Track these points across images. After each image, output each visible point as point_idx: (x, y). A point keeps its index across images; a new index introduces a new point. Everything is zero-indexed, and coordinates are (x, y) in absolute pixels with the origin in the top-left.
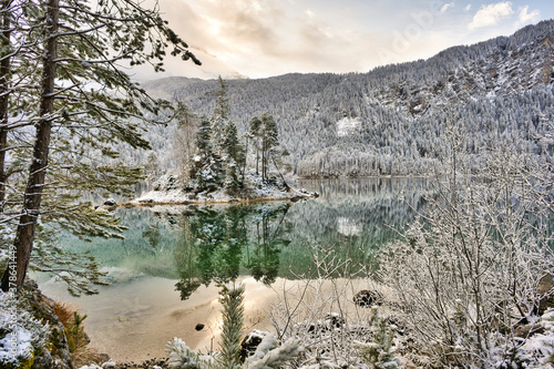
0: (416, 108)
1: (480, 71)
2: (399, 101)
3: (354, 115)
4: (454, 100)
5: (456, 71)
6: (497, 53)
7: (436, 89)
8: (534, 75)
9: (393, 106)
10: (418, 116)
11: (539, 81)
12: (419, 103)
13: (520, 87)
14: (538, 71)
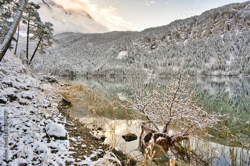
0: (153, 47)
1: (184, 31)
2: (147, 44)
3: (126, 50)
4: (168, 44)
5: (172, 31)
6: (193, 23)
7: (163, 39)
8: (203, 33)
9: (143, 46)
10: (153, 50)
11: (204, 36)
12: (155, 45)
13: (197, 38)
14: (204, 31)
